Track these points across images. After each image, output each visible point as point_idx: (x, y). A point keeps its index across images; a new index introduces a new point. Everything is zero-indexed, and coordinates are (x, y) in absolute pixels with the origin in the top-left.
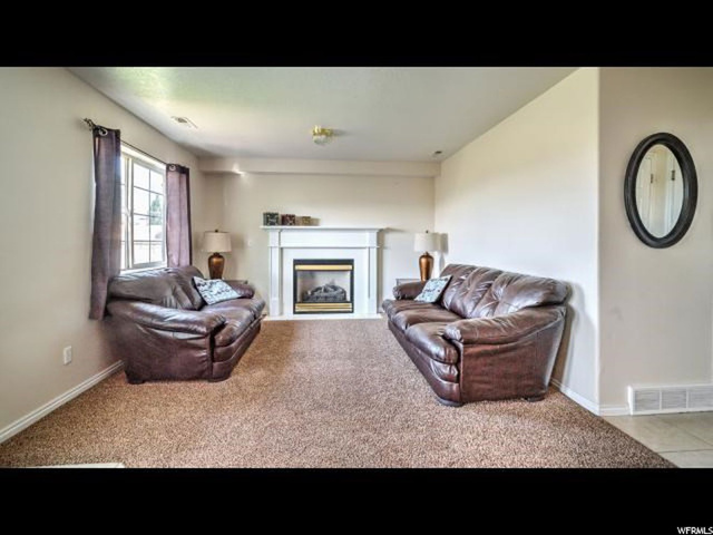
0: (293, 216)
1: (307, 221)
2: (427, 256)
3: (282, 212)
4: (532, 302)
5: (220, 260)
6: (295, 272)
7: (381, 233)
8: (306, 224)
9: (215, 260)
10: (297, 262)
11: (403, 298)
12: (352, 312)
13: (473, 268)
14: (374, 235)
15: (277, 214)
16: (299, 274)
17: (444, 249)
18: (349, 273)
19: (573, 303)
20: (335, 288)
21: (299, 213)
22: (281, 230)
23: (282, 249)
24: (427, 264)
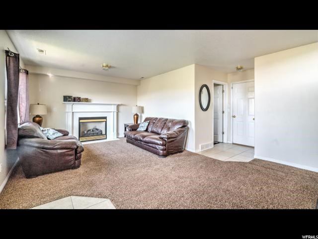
0: (80, 98)
1: (87, 100)
2: (137, 115)
3: (74, 96)
4: (180, 126)
5: (41, 119)
6: (80, 123)
7: (118, 106)
8: (86, 102)
9: (37, 119)
10: (80, 119)
11: (133, 130)
12: (106, 139)
13: (157, 118)
14: (116, 107)
15: (71, 97)
16: (81, 124)
17: (143, 112)
18: (105, 123)
19: (189, 126)
20: (97, 129)
21: (83, 96)
22: (73, 104)
23: (73, 113)
24: (137, 117)
